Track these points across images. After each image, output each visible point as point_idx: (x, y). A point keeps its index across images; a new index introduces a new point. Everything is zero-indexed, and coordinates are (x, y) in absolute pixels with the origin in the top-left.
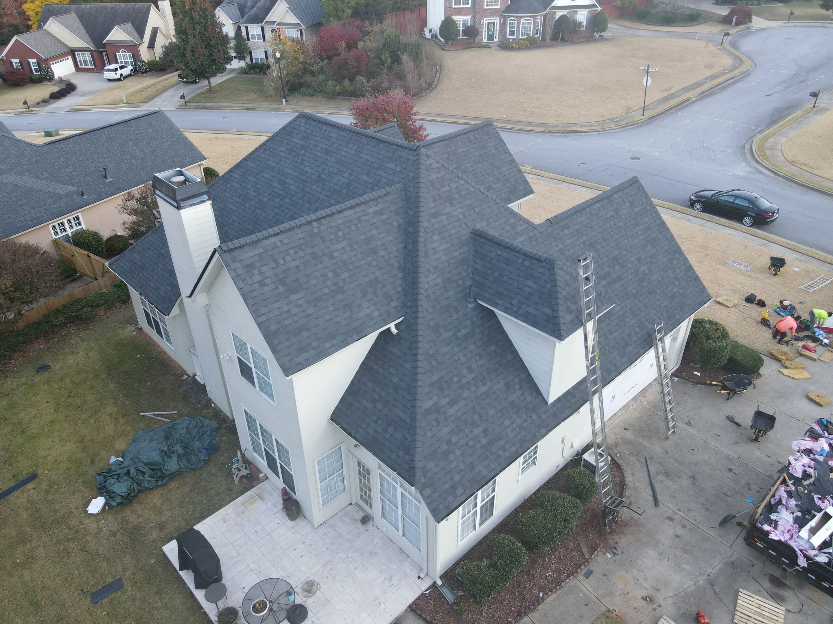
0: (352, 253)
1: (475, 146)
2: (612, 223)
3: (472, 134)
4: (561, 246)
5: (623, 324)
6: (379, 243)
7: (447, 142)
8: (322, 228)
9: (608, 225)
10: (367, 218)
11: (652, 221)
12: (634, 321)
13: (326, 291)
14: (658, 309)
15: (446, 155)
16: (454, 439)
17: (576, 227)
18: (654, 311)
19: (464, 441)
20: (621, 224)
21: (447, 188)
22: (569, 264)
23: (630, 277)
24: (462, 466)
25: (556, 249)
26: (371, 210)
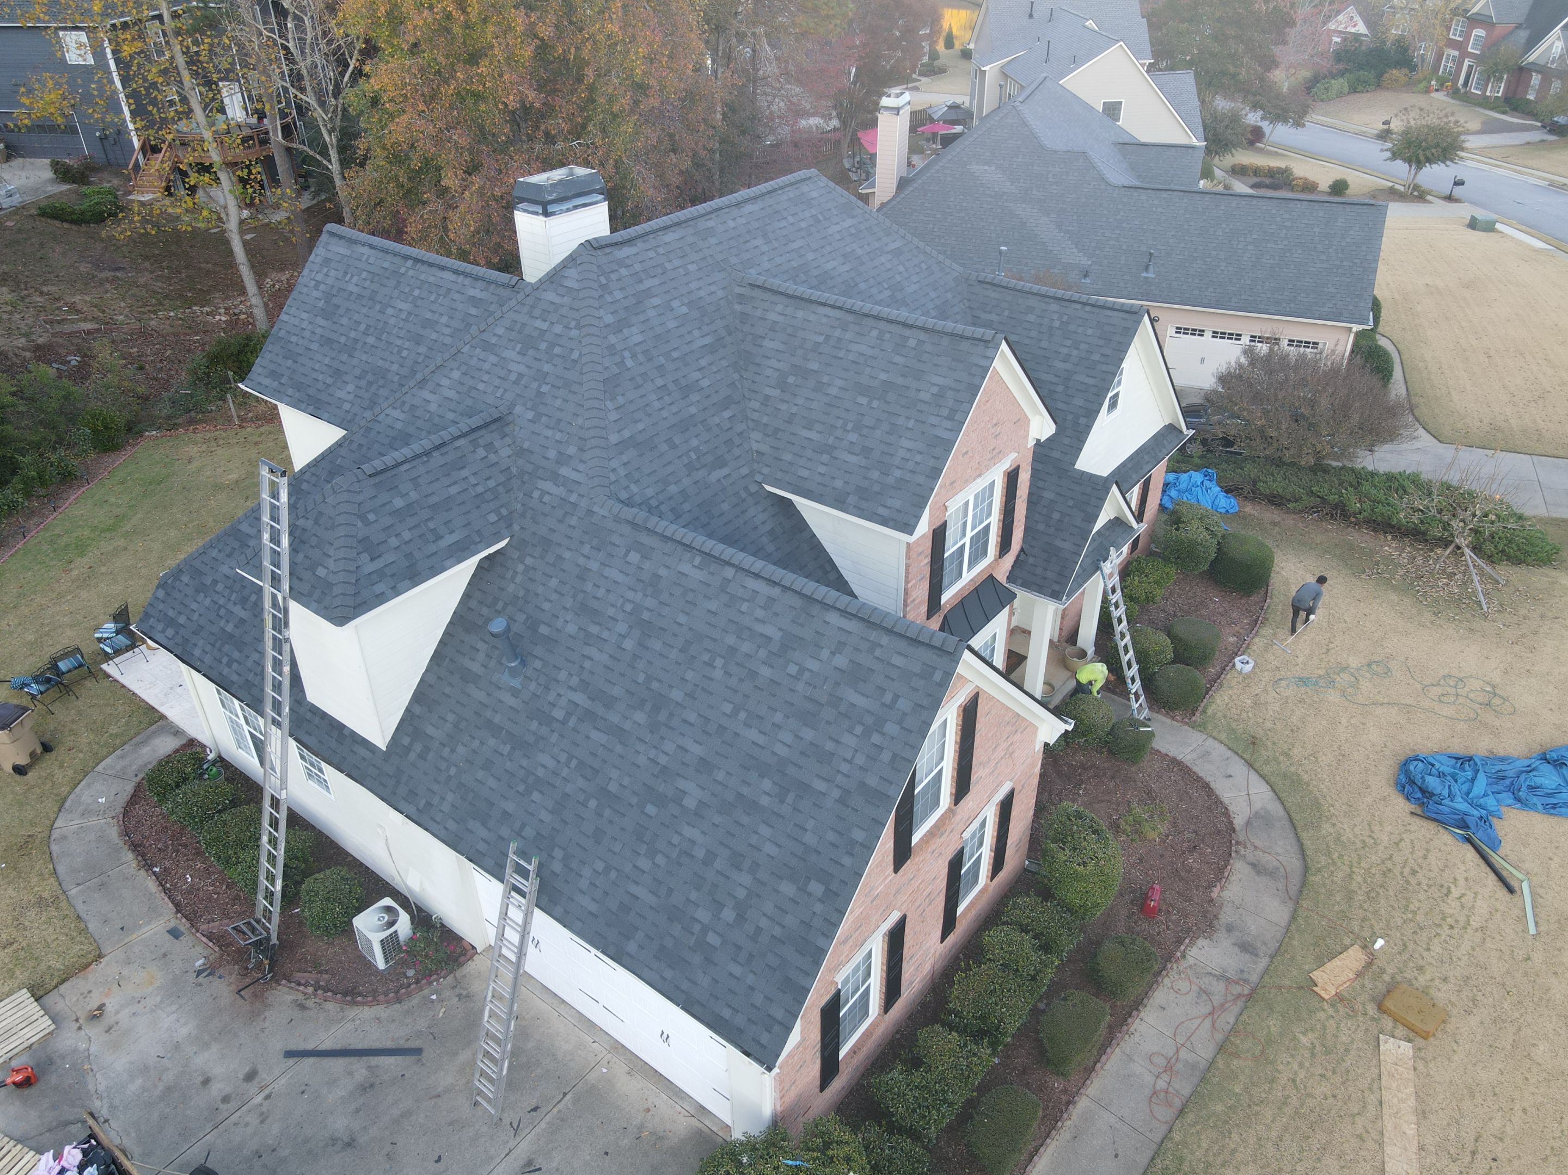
0: (401, 324)
1: (900, 360)
2: (746, 647)
4: (594, 566)
5: (521, 788)
6: (434, 336)
8: (411, 273)
9: (731, 640)
11: (860, 760)
12: (545, 816)
13: (343, 339)
14: (613, 875)
15: (821, 339)
16: (220, 587)
17: (663, 572)
18: (600, 866)
19: (222, 601)
20: (765, 671)
21: (544, 326)
22: (569, 602)
23: (642, 760)
25: (581, 561)
26: (471, 292)
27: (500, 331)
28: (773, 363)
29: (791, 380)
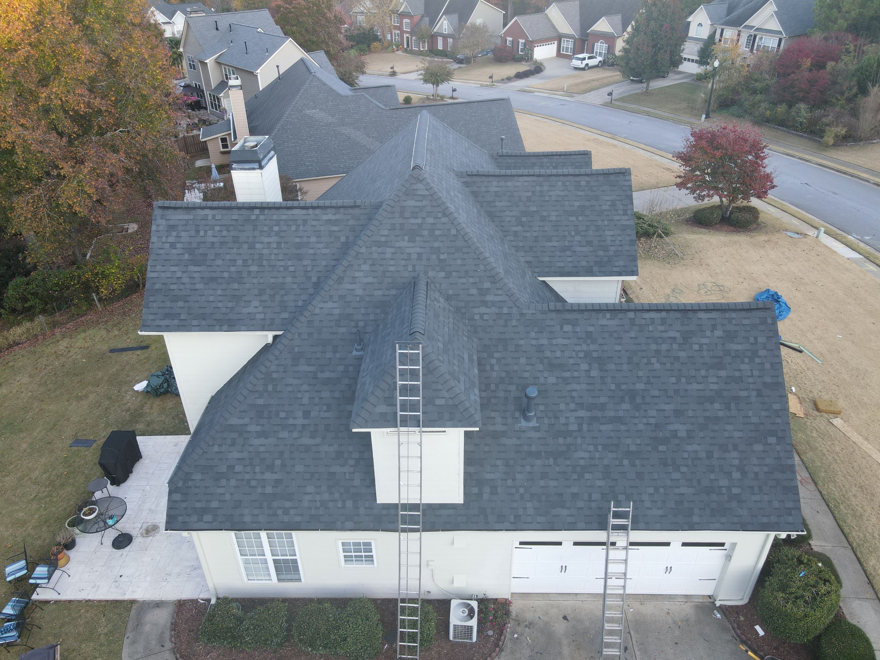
0: (276, 251)
1: (582, 193)
2: (664, 347)
3: (587, 178)
4: (545, 342)
5: (575, 476)
6: (311, 251)
7: (541, 179)
8: (262, 217)
9: (654, 347)
10: (314, 223)
11: (756, 373)
12: (599, 483)
13: (226, 275)
14: (662, 490)
15: (530, 194)
16: (238, 468)
17: (590, 329)
18: (651, 490)
19: (247, 477)
20: (682, 354)
21: (419, 221)
22: (540, 367)
23: (641, 427)
24: (228, 497)
25: (534, 342)
27: (386, 232)
28: (507, 213)
29: (524, 219)
